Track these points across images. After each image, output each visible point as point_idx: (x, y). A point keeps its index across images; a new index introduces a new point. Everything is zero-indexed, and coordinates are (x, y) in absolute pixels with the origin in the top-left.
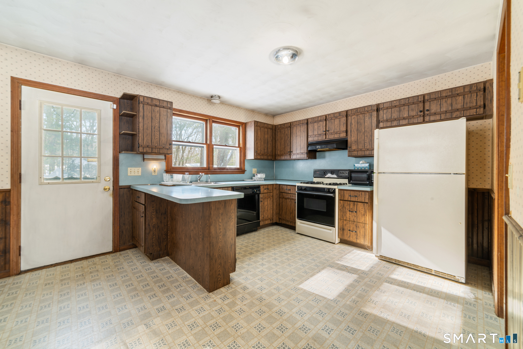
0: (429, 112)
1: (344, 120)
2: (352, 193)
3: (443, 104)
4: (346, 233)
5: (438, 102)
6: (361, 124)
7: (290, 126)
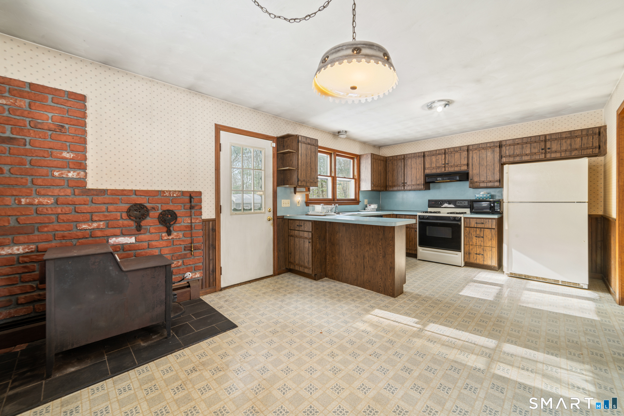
0: (550, 150)
1: (465, 154)
2: (478, 221)
3: (563, 144)
4: (472, 257)
5: (559, 141)
6: (483, 159)
7: (404, 158)
